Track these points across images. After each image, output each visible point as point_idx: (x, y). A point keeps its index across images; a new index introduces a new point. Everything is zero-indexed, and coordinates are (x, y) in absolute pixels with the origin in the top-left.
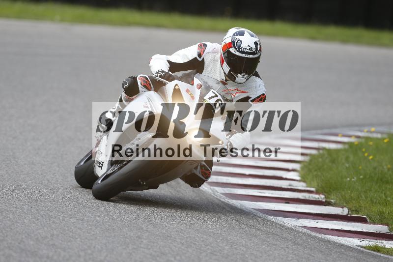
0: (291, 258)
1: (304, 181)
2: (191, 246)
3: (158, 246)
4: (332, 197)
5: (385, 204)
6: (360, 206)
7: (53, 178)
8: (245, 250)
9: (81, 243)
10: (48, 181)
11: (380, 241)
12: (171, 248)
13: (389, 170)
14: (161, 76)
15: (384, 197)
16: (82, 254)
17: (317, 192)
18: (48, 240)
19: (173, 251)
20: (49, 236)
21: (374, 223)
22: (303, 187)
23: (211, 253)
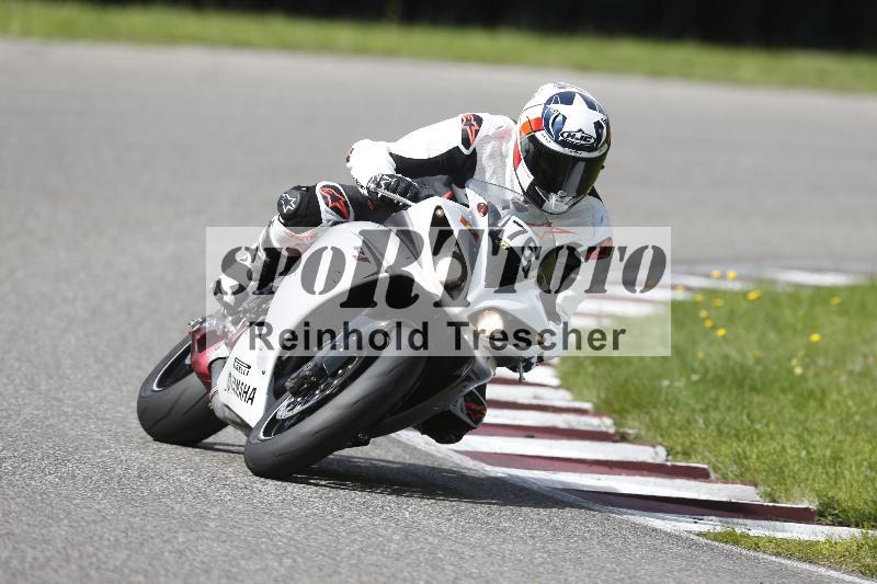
14: (388, 187)
21: (725, 480)
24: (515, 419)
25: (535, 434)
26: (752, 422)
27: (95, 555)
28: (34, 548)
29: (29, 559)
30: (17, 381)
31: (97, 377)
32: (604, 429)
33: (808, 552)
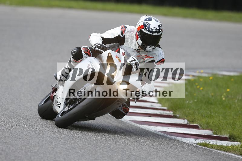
0: (152, 151)
1: (160, 103)
2: (91, 143)
3: (70, 144)
4: (178, 113)
5: (210, 117)
6: (195, 119)
7: (5, 101)
8: (124, 145)
9: (23, 142)
10: (3, 103)
11: (208, 140)
12: (78, 145)
13: (212, 96)
14: (98, 47)
15: (209, 113)
16: (24, 148)
17: (168, 110)
18: (2, 139)
19: (80, 147)
20: (3, 137)
21: (203, 129)
22: (159, 106)
23: (103, 147)
24: (146, 111)
25: (152, 116)
26: (211, 113)
27: (29, 148)
28: (13, 146)
29: (11, 149)
30: (8, 100)
31: (30, 99)
32: (170, 115)
33: (226, 149)
